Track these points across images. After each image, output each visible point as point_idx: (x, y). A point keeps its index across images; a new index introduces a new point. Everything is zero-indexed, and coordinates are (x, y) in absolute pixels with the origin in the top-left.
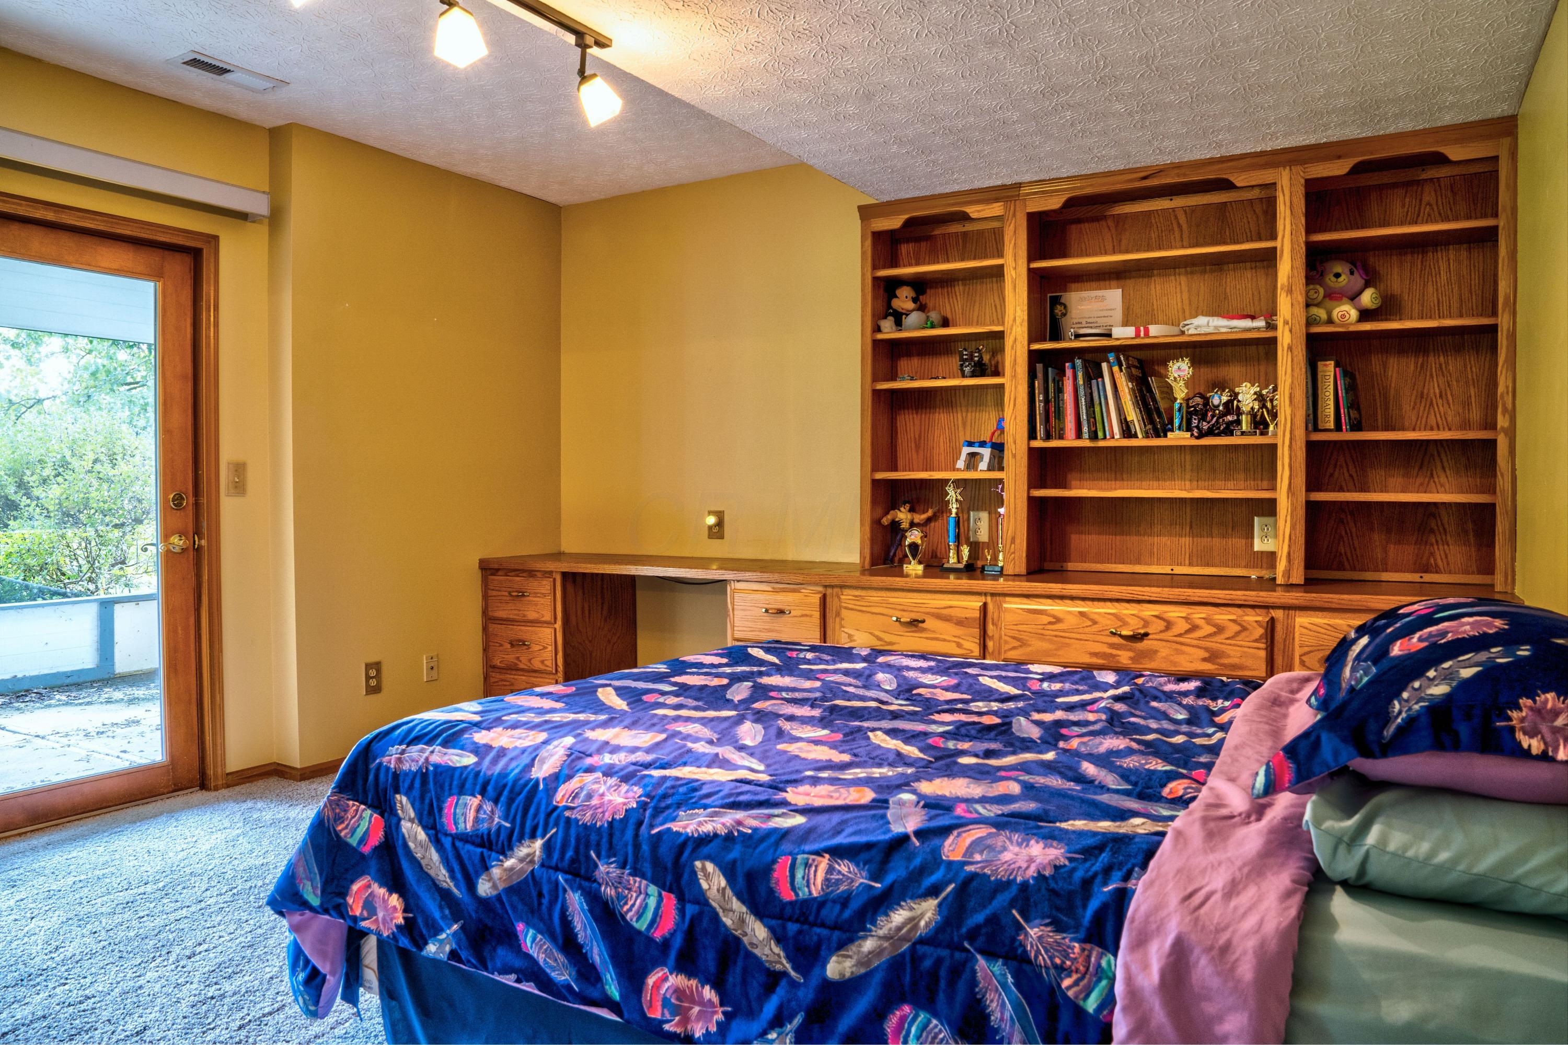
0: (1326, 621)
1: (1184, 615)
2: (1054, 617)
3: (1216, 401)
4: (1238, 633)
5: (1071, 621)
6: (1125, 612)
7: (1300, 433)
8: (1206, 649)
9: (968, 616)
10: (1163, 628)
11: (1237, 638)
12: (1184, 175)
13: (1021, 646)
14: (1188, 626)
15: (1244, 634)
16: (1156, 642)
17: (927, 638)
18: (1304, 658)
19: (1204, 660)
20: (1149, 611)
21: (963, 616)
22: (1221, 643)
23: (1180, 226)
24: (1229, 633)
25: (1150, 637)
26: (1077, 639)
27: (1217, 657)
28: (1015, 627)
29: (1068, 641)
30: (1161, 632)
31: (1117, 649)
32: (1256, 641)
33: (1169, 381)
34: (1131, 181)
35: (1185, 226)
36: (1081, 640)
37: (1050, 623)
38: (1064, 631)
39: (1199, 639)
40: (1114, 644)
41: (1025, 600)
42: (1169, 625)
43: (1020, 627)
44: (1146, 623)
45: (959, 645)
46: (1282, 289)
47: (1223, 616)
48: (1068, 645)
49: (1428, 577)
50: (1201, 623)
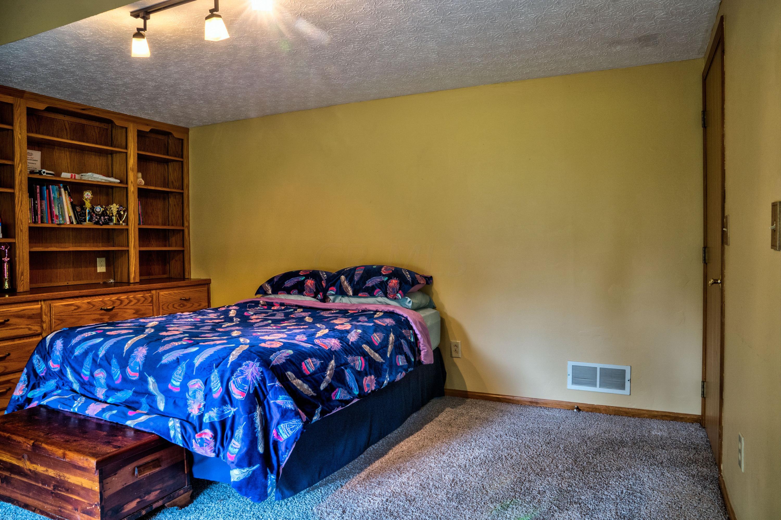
0: (168, 292)
1: (126, 297)
2: (77, 306)
3: (98, 210)
4: (144, 301)
5: (85, 306)
6: (106, 299)
7: (136, 224)
8: (134, 309)
9: (34, 313)
10: (119, 304)
11: (145, 303)
12: (98, 114)
13: (62, 323)
14: (128, 301)
15: (146, 301)
16: (117, 310)
17: (10, 329)
18: (163, 307)
19: (134, 313)
20: (114, 298)
21: (32, 313)
22: (139, 306)
23: (66, 129)
24: (141, 302)
25: (115, 308)
26: (87, 315)
27: (138, 312)
28: (59, 314)
29: (82, 316)
30: (119, 305)
31: (103, 316)
32: (149, 303)
33: (84, 200)
34: (77, 108)
35: (68, 130)
36: (89, 315)
37: (75, 309)
38: (81, 312)
39: (132, 306)
40: (102, 314)
41: (60, 301)
42: (122, 302)
43: (62, 314)
44: (114, 302)
45: (30, 329)
46: (130, 169)
47: (139, 295)
48: (82, 318)
49: (151, 277)
50: (132, 299)
